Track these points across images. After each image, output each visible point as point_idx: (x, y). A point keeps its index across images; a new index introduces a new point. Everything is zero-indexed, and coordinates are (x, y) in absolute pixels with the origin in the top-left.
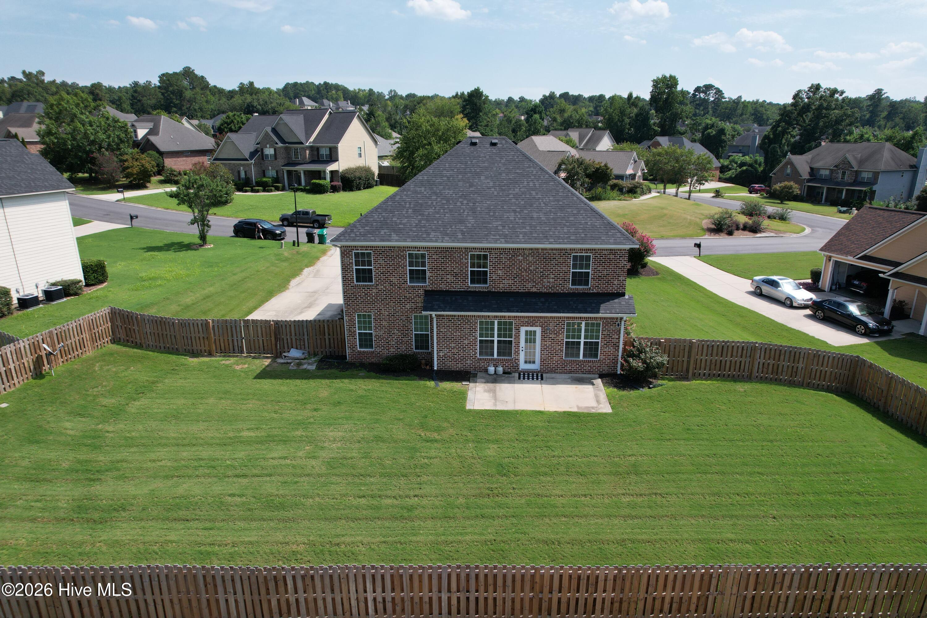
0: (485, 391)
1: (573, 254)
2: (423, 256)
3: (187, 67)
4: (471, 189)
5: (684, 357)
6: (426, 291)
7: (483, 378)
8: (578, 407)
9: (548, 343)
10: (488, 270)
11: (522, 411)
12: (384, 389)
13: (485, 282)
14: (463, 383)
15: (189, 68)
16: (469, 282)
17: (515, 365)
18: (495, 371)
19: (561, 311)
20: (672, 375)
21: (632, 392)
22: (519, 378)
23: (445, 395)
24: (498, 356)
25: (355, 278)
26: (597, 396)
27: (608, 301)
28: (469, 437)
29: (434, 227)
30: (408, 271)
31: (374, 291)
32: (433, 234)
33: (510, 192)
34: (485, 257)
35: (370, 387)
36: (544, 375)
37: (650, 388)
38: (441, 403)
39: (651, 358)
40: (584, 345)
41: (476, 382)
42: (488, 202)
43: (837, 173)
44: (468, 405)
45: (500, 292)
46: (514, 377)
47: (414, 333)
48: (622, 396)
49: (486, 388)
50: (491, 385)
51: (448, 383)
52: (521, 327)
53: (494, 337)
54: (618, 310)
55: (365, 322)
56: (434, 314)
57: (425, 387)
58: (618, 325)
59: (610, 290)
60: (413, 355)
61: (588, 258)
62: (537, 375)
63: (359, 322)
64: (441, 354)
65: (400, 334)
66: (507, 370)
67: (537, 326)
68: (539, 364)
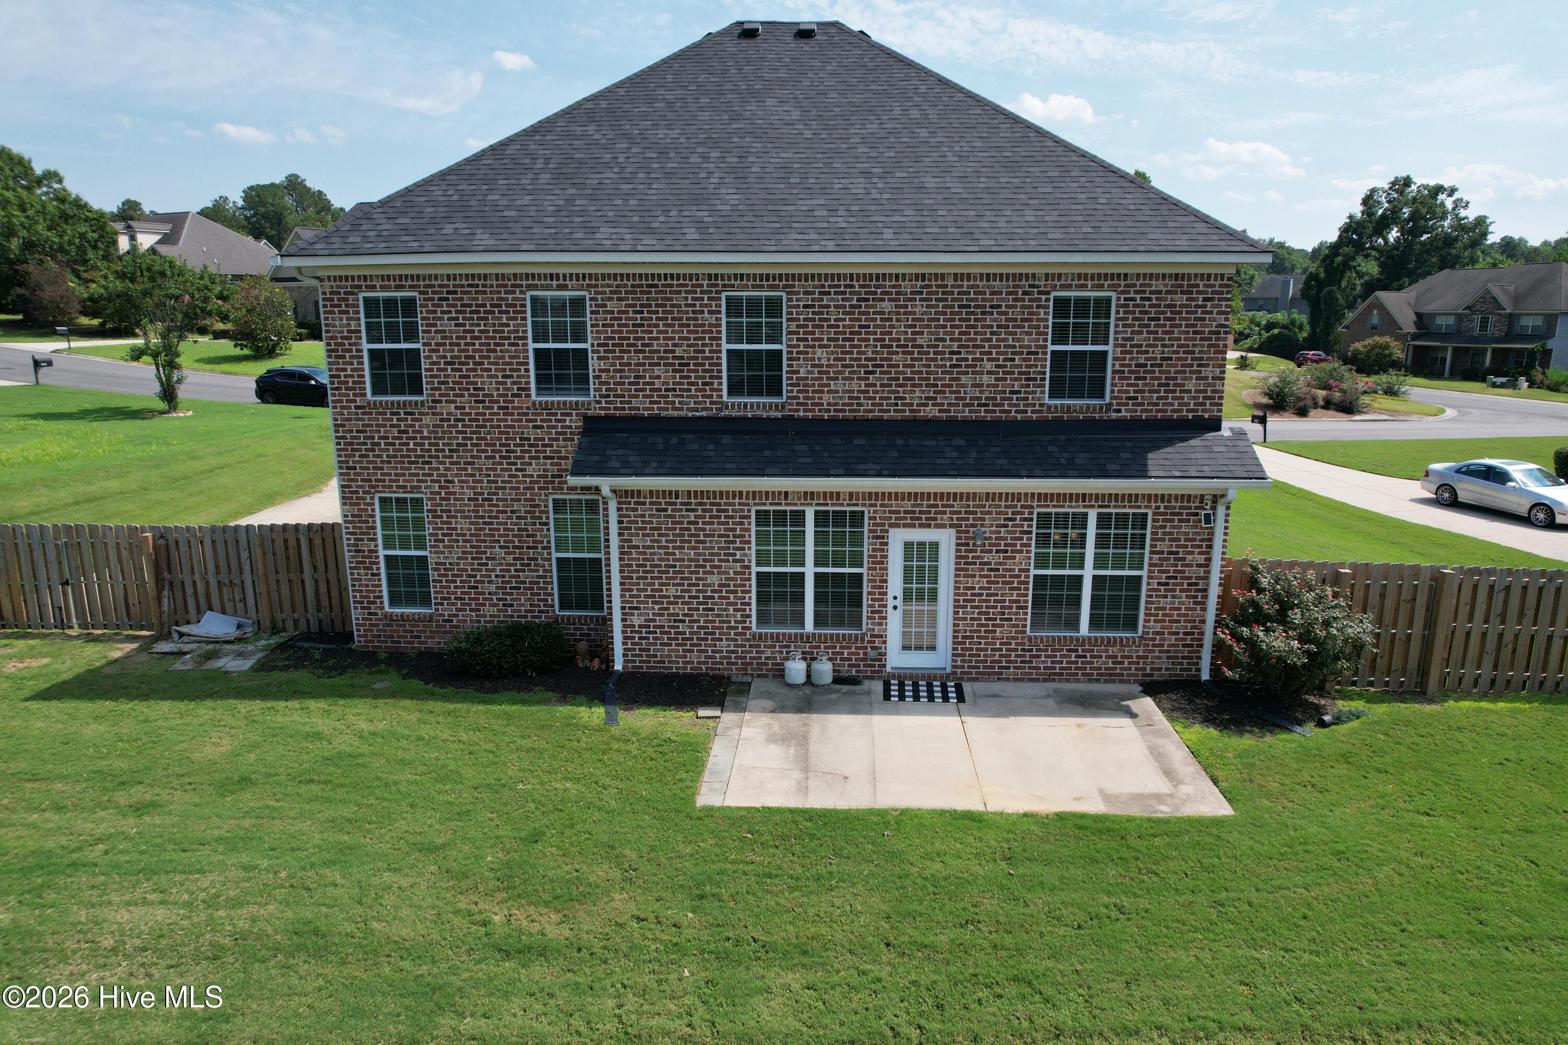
0: (772, 739)
1: (1053, 294)
2: (577, 305)
3: (292, 175)
4: (734, 126)
5: (1410, 626)
6: (587, 419)
7: (768, 695)
8: (1106, 797)
9: (979, 583)
10: (783, 347)
11: (904, 812)
12: (425, 731)
13: (775, 390)
14: (702, 712)
15: (297, 177)
16: (725, 387)
17: (872, 654)
18: (809, 676)
19: (1024, 472)
20: (1371, 684)
21: (1268, 738)
22: (887, 696)
23: (628, 752)
24: (817, 624)
25: (368, 379)
26: (1158, 756)
27: (1170, 442)
28: (688, 933)
29: (611, 214)
30: (531, 355)
31: (427, 420)
32: (604, 232)
33: (852, 131)
34: (774, 307)
35: (381, 726)
36: (967, 687)
37: (1322, 724)
38: (606, 781)
39: (1327, 624)
40: (1094, 588)
41: (744, 710)
42: (783, 155)
43: (1472, 321)
44: (704, 789)
45: (821, 420)
46: (868, 693)
47: (555, 555)
48: (1246, 753)
49: (776, 727)
50: (792, 720)
51: (651, 711)
52: (892, 531)
53: (803, 565)
54: (1206, 468)
55: (403, 523)
56: (606, 484)
57: (571, 724)
58: (1208, 519)
59: (1173, 409)
60: (548, 625)
61: (1103, 306)
62: (944, 687)
63: (386, 522)
64: (636, 621)
65: (510, 560)
66: (845, 671)
67: (943, 526)
68: (950, 651)
